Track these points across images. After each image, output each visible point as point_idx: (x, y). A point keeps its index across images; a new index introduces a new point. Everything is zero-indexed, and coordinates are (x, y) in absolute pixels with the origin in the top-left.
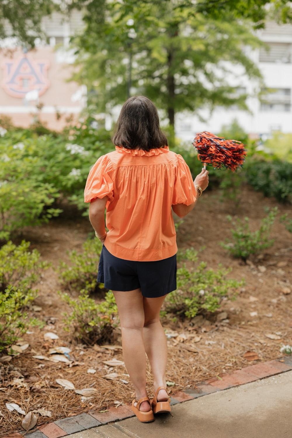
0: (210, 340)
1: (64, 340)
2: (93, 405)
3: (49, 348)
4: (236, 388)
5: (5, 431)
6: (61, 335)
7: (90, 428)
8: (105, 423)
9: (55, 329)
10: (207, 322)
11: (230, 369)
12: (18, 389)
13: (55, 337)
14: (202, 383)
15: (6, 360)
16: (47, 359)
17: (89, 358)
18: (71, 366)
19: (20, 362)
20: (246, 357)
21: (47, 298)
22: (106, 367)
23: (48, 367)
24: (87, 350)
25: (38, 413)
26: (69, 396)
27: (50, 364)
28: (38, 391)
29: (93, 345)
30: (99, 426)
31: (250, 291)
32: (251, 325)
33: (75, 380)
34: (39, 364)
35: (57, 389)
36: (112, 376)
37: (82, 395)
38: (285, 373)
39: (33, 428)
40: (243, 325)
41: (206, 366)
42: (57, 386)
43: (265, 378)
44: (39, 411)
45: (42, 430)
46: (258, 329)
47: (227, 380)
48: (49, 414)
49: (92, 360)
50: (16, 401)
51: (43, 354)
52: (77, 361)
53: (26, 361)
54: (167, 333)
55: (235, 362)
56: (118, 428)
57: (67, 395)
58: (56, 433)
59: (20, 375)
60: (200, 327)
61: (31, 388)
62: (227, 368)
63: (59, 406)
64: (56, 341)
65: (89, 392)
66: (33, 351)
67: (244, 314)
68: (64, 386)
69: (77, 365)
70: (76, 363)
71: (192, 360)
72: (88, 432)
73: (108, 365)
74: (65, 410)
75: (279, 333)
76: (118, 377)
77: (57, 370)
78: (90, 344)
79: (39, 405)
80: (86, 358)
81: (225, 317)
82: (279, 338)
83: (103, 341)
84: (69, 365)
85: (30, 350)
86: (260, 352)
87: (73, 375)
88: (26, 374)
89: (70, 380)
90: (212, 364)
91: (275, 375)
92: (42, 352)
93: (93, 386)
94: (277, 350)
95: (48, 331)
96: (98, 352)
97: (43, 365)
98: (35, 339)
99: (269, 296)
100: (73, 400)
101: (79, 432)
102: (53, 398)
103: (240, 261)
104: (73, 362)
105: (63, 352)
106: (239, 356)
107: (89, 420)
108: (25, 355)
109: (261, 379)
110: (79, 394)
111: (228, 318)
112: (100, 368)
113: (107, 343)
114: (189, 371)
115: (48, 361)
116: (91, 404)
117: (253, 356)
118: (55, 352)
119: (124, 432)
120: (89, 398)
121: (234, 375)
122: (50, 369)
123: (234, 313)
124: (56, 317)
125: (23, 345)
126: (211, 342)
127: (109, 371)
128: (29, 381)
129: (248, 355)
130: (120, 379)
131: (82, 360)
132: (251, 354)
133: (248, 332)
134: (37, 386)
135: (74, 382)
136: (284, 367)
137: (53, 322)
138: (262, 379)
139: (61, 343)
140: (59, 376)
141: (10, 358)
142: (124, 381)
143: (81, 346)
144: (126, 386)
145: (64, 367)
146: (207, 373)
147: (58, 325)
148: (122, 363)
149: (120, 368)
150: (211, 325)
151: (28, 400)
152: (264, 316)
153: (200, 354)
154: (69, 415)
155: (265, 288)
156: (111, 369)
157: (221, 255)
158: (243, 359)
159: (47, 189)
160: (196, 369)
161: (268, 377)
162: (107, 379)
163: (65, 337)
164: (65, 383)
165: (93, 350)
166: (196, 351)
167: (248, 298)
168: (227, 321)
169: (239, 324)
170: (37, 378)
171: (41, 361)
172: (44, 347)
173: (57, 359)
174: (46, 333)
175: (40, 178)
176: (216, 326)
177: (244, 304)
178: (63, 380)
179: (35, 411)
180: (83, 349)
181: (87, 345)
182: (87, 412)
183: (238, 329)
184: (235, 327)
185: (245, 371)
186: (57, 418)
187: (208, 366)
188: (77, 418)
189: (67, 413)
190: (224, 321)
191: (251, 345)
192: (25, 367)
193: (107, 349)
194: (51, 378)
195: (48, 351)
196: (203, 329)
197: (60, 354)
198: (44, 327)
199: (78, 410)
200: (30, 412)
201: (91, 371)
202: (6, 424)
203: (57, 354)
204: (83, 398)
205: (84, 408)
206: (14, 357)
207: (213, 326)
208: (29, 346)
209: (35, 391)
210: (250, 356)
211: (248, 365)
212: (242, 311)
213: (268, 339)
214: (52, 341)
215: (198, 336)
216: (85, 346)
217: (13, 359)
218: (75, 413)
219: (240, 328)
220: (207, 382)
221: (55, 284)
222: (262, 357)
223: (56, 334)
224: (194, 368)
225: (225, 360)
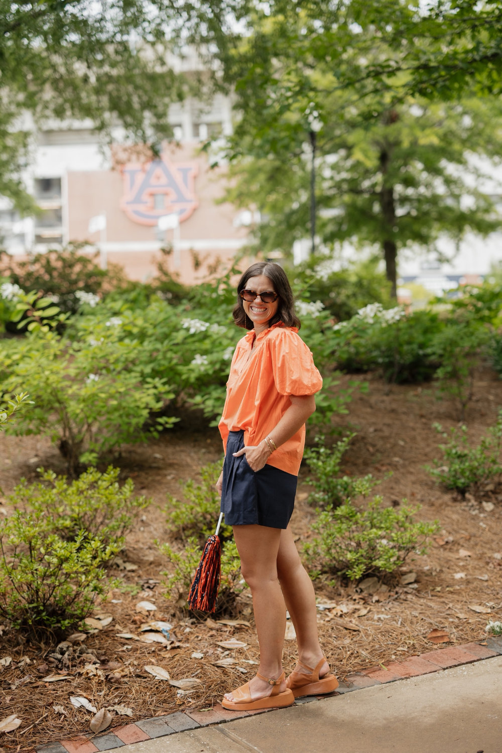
0: (383, 613)
1: (164, 612)
2: (193, 701)
3: (142, 623)
4: (404, 681)
5: (66, 733)
6: (161, 605)
7: (182, 731)
8: (205, 725)
9: (153, 596)
10: (384, 588)
11: (404, 654)
12: (89, 679)
13: (152, 607)
14: (357, 673)
15: (79, 639)
16: (137, 638)
17: (197, 637)
18: (169, 648)
19: (97, 641)
20: (431, 638)
21: (147, 552)
22: (220, 649)
23: (137, 650)
24: (196, 626)
25: (114, 710)
26: (161, 688)
27: (139, 645)
28: (118, 681)
29: (206, 620)
30: (196, 728)
31: (462, 542)
32: (451, 592)
33: (172, 668)
34: (124, 644)
35: (145, 680)
36: (226, 662)
37: (179, 688)
38: (483, 662)
39: (105, 730)
40: (439, 592)
41: (367, 649)
42: (145, 675)
43: (451, 667)
44: (116, 707)
45: (116, 733)
46: (460, 598)
47: (396, 670)
48: (129, 712)
49: (200, 640)
50: (84, 694)
51: (131, 632)
52: (179, 641)
53: (107, 641)
54: (319, 603)
55: (413, 645)
56: (222, 731)
57: (157, 688)
58: (135, 736)
59: (94, 659)
60: (371, 595)
61: (107, 676)
62: (398, 653)
63: (144, 702)
64: (152, 613)
65: (189, 684)
66: (118, 627)
67: (443, 576)
68: (155, 674)
69: (179, 647)
70: (177, 644)
71: (347, 641)
72: (179, 735)
73: (223, 648)
74: (152, 708)
75: (491, 604)
76: (235, 664)
77: (149, 653)
78: (202, 617)
79: (116, 701)
80: (192, 637)
81: (412, 580)
82: (489, 611)
83: (220, 613)
84: (166, 647)
85: (114, 626)
86: (454, 630)
87: (170, 660)
88: (103, 658)
89: (164, 667)
90: (377, 646)
91: (467, 663)
92: (130, 629)
93: (196, 675)
94: (481, 629)
95: (143, 599)
96: (212, 629)
97: (130, 647)
98: (122, 610)
99: (491, 549)
100: (165, 694)
101: (167, 735)
102: (137, 691)
103: (455, 495)
104: (172, 643)
105: (161, 629)
106: (421, 637)
107: (183, 720)
108: (106, 633)
109: (444, 669)
110: (174, 686)
111: (416, 581)
112: (211, 651)
113: (227, 616)
114: (341, 656)
115: (137, 640)
116: (190, 700)
117: (442, 637)
118: (149, 628)
119: (228, 736)
120: (188, 692)
121: (406, 663)
122: (139, 652)
123: (429, 574)
124: (157, 579)
125: (105, 618)
126: (382, 616)
127: (223, 655)
128: (107, 667)
129: (434, 635)
130: (237, 667)
131: (187, 640)
132: (439, 634)
133: (444, 602)
134: (117, 674)
135: (170, 670)
136: (484, 652)
137: (152, 587)
138: (447, 668)
139: (160, 615)
140: (150, 662)
141: (84, 636)
142: (242, 670)
143: (188, 621)
144: (243, 676)
145: (160, 650)
146: (367, 661)
147: (158, 590)
148: (243, 645)
149: (240, 651)
150: (390, 591)
151: (102, 693)
152: (476, 579)
153: (362, 634)
154: (157, 714)
155: (488, 535)
156: (227, 652)
157: (427, 484)
158: (425, 640)
159: (155, 387)
160: (352, 654)
161: (456, 666)
162: (218, 667)
163: (167, 608)
164: (158, 672)
165: (205, 626)
166: (357, 628)
167: (457, 551)
168: (415, 586)
169: (433, 590)
170: (119, 665)
171: (127, 642)
172: (134, 622)
173: (151, 638)
174: (140, 601)
175: (148, 370)
176: (397, 593)
177: (448, 561)
178: (154, 667)
179: (110, 708)
180: (190, 625)
181: (197, 619)
182: (183, 711)
183: (430, 597)
184: (426, 595)
185: (425, 658)
186: (139, 718)
187: (369, 651)
188: (168, 718)
189: (154, 711)
190: (411, 586)
191: (443, 620)
192: (103, 648)
193: (225, 625)
194: (139, 665)
195: (140, 627)
196: (375, 598)
197: (157, 631)
198: (138, 593)
199: (171, 708)
200: (103, 709)
201: (197, 655)
202: (69, 725)
203: (151, 631)
204: (180, 691)
205: (180, 705)
206: (89, 635)
207: (392, 593)
208: (113, 620)
209: (112, 681)
210: (438, 637)
211: (431, 649)
212: (441, 571)
213: (472, 612)
214: (147, 613)
215: (366, 608)
216: (194, 620)
217: (88, 637)
218: (166, 711)
219: (432, 596)
220: (364, 673)
221: (162, 531)
222: (455, 638)
223: (154, 603)
224: (348, 653)
225: (398, 642)
